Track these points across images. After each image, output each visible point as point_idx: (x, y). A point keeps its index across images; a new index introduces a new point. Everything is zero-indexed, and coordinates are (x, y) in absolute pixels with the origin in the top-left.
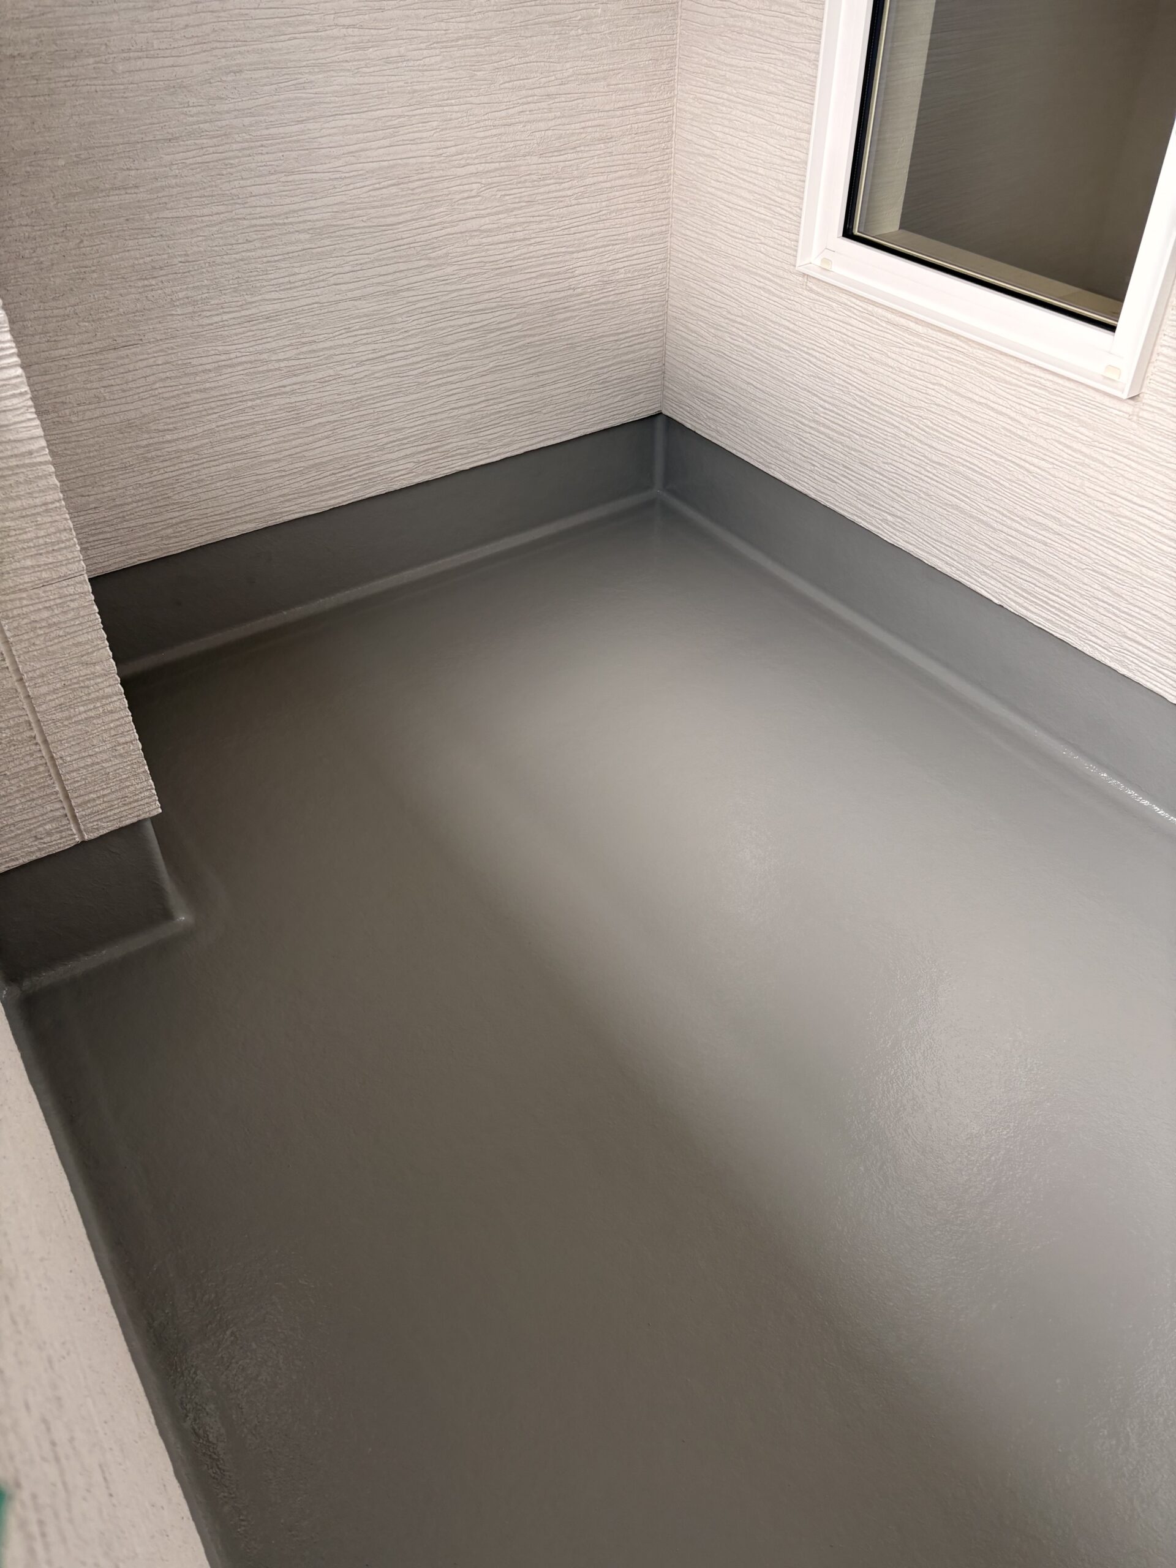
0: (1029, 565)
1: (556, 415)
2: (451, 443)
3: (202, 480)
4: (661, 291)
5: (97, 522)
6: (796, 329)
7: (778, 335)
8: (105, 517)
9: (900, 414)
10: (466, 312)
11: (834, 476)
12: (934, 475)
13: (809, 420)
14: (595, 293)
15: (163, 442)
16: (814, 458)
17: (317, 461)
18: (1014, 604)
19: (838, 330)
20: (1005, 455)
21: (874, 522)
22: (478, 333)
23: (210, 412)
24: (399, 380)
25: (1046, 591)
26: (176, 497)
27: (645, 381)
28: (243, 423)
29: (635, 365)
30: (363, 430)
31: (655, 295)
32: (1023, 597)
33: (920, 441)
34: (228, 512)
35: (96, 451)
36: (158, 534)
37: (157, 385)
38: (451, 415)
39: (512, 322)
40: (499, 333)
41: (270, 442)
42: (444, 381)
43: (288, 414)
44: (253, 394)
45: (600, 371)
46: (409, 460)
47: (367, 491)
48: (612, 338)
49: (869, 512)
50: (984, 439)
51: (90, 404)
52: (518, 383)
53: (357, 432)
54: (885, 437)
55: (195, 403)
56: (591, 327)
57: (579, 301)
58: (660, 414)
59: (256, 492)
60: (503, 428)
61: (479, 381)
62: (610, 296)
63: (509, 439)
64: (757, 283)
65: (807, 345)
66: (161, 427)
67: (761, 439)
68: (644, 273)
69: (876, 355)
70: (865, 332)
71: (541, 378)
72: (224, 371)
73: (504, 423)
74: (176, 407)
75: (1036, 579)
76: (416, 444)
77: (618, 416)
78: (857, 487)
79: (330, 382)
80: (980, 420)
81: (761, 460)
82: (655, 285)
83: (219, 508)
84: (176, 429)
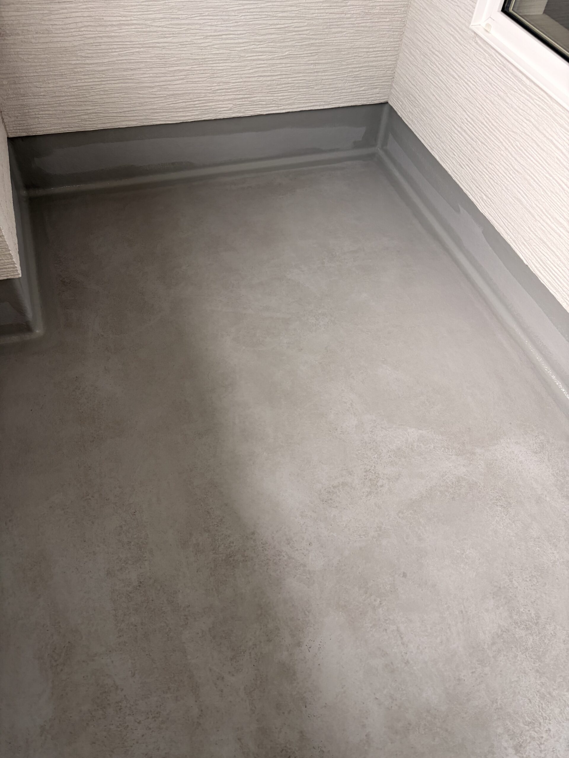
0: (548, 246)
1: (323, 92)
2: (257, 97)
3: (107, 91)
4: (401, 25)
5: (45, 103)
6: (464, 66)
7: (454, 67)
8: (49, 102)
9: (505, 135)
10: (275, 17)
11: (463, 164)
12: (513, 177)
13: (458, 126)
14: (359, 19)
15: (85, 64)
16: (455, 150)
17: (175, 92)
18: (534, 267)
19: (486, 72)
20: (553, 175)
21: (476, 197)
22: (281, 31)
23: (114, 50)
24: (229, 52)
25: (553, 264)
26: (91, 98)
27: (381, 81)
28: (133, 61)
29: (377, 70)
30: (205, 79)
31: (397, 27)
32: (540, 264)
33: (511, 155)
34: (121, 112)
35: (46, 62)
36: (79, 117)
37: (82, 29)
38: (259, 80)
39: (303, 28)
40: (294, 33)
41: (148, 75)
42: (256, 58)
43: (159, 60)
44: (139, 44)
45: (354, 70)
46: (229, 102)
47: (204, 116)
48: (365, 50)
49: (475, 191)
50: (545, 162)
51: (43, 33)
52: (303, 67)
53: (200, 79)
54: (494, 147)
55: (105, 44)
56: (352, 41)
57: (348, 22)
58: (387, 103)
59: (138, 104)
60: (289, 94)
61: (278, 62)
62: (367, 22)
63: (292, 101)
64: (450, 32)
65: (468, 78)
66: (83, 55)
67: (432, 132)
68: (392, 11)
69: (502, 94)
70: (499, 77)
71: (317, 67)
72: (123, 27)
73: (290, 91)
74: (93, 44)
75: (549, 256)
76: (235, 93)
77: (361, 100)
78: (473, 174)
79: (187, 46)
80: (545, 149)
81: (430, 145)
82: (398, 21)
83: (116, 109)
84: (92, 57)
